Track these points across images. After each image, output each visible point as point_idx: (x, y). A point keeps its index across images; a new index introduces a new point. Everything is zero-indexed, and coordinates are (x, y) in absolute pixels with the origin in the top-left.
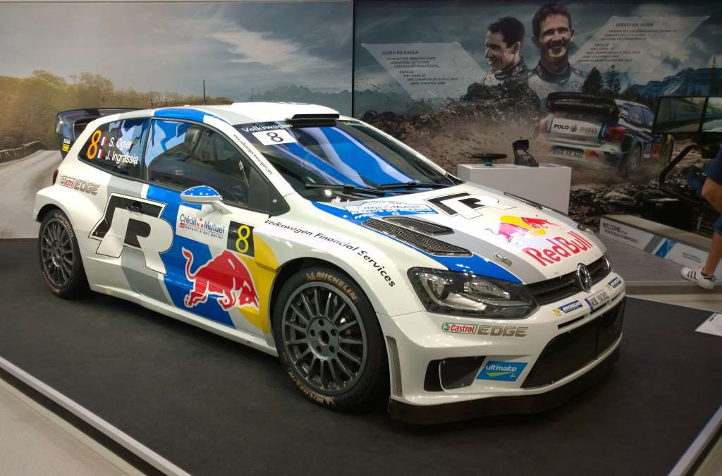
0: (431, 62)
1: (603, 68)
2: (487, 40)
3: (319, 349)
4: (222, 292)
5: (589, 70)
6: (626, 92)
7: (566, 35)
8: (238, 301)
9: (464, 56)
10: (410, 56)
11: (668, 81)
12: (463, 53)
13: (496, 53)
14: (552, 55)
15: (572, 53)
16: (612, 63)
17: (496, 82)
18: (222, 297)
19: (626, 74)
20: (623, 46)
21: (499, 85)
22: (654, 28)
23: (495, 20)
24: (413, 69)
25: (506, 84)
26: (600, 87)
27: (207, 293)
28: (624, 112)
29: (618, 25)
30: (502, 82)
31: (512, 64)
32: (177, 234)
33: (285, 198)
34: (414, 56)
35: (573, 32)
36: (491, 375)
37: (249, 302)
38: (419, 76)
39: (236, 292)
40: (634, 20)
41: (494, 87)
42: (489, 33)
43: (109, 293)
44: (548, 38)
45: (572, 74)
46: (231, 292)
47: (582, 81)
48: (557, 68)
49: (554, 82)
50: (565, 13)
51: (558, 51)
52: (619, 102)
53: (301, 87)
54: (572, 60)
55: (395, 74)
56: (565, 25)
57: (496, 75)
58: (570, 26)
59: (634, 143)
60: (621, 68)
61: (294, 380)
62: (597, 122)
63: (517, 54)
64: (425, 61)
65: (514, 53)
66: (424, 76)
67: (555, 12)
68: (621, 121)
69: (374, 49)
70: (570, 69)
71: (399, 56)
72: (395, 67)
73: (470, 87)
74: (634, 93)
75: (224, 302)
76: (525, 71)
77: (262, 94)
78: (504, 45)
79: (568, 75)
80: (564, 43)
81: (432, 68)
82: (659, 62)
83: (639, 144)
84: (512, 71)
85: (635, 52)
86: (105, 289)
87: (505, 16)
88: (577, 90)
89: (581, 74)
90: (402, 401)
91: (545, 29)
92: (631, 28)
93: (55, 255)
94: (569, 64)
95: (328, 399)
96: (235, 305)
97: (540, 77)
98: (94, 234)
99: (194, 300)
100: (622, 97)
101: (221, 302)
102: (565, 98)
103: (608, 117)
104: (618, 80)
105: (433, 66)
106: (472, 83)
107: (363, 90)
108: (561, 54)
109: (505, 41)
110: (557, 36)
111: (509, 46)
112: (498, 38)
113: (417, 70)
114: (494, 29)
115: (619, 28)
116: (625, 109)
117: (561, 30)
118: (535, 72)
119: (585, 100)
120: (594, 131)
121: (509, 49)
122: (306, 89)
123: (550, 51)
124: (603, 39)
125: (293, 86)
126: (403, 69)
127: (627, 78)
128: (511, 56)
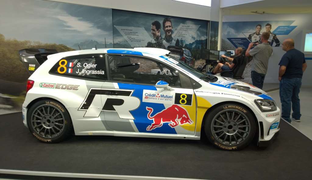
0: (136, 34)
1: (180, 39)
2: (151, 28)
3: (228, 132)
4: (170, 121)
5: (176, 39)
6: (185, 46)
7: (171, 28)
8: (180, 123)
9: (146, 33)
10: (130, 31)
11: (193, 43)
12: (145, 31)
13: (154, 32)
14: (168, 34)
15: (172, 34)
16: (181, 37)
17: (155, 42)
18: (171, 123)
19: (184, 41)
20: (184, 32)
21: (156, 43)
22: (190, 28)
23: (153, 21)
24: (132, 36)
25: (158, 43)
26: (179, 44)
27: (162, 123)
28: (185, 52)
29: (182, 26)
30: (156, 42)
31: (158, 36)
32: (143, 101)
33: (199, 82)
34: (131, 31)
35: (172, 27)
36: (273, 127)
37: (186, 122)
38: (133, 39)
39: (178, 120)
40: (185, 25)
41: (154, 43)
42: (152, 25)
43: (90, 134)
44: (167, 28)
45: (173, 40)
46: (176, 120)
47: (175, 42)
48: (169, 38)
49: (169, 42)
50: (170, 21)
51: (169, 33)
52: (183, 49)
53: (95, 41)
54: (173, 36)
55: (125, 37)
56: (171, 25)
57: (154, 39)
58: (172, 25)
59: (187, 61)
60: (183, 39)
61: (218, 145)
62: (179, 55)
63: (160, 33)
64: (135, 33)
65: (159, 32)
66: (134, 39)
67: (168, 21)
68: (184, 55)
69: (118, 28)
70: (172, 39)
71: (127, 31)
72: (125, 35)
73: (148, 43)
74: (186, 47)
75: (172, 124)
76: (162, 39)
77: (79, 43)
78: (156, 30)
79: (172, 40)
80: (170, 30)
81: (136, 36)
82: (191, 38)
83: (188, 61)
84: (158, 38)
85: (186, 35)
86: (88, 133)
87: (155, 20)
88: (174, 45)
89: (175, 40)
90: (264, 140)
91: (166, 26)
92: (185, 27)
93: (44, 123)
94: (172, 37)
95: (234, 148)
96: (179, 125)
97: (166, 41)
98: (82, 108)
99: (153, 127)
100: (184, 48)
101: (171, 125)
102: (171, 47)
103: (181, 53)
104: (183, 43)
105: (137, 35)
106: (148, 42)
107: (116, 43)
108: (170, 34)
109: (156, 28)
110: (169, 28)
111: (157, 30)
112: (154, 27)
113: (132, 37)
114: (153, 24)
115: (183, 27)
116: (185, 51)
117: (170, 26)
118: (164, 39)
119: (176, 48)
120: (178, 57)
121: (157, 31)
122: (97, 42)
123: (167, 33)
124: (179, 30)
125: (92, 40)
126: (128, 36)
127: (185, 42)
128: (158, 34)
